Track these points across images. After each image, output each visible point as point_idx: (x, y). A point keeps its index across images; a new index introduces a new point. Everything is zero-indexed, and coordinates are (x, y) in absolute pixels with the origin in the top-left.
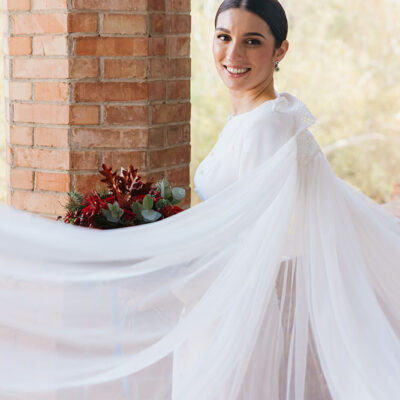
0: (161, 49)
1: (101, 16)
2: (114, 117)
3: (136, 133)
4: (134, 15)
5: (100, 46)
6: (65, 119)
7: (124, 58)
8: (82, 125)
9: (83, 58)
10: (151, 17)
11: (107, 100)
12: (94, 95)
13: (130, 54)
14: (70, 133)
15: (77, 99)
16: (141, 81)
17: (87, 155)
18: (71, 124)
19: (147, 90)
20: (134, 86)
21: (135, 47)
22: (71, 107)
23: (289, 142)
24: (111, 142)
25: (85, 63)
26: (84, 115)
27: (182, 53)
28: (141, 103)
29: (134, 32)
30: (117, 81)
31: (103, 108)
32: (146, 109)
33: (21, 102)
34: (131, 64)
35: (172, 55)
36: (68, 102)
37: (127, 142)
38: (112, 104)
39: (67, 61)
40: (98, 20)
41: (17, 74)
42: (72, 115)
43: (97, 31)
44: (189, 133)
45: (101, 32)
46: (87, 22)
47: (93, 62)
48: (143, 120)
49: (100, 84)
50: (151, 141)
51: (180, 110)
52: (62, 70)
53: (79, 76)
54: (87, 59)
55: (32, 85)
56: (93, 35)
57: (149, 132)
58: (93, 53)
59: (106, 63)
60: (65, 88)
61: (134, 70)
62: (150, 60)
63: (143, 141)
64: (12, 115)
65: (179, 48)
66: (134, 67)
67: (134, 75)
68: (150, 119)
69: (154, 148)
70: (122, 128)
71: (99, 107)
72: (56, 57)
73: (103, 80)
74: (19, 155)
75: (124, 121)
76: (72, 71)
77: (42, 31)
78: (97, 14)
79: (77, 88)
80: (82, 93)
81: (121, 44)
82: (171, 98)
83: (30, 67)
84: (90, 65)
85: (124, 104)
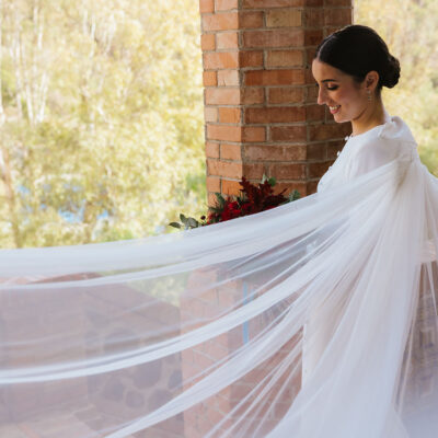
1: (266, 53)
2: (278, 135)
3: (296, 148)
4: (293, 51)
5: (265, 78)
6: (238, 136)
7: (284, 87)
8: (253, 142)
9: (252, 88)
10: (308, 51)
11: (272, 122)
12: (261, 118)
13: (290, 83)
14: (242, 149)
15: (247, 121)
16: (299, 105)
17: (256, 166)
18: (243, 141)
19: (305, 113)
20: (294, 110)
21: (294, 78)
22: (243, 128)
23: (390, 164)
24: (276, 156)
25: (253, 92)
26: (252, 135)
28: (300, 124)
29: (293, 64)
30: (280, 106)
31: (268, 128)
32: (304, 129)
33: (212, 124)
34: (291, 92)
36: (240, 124)
37: (289, 156)
38: (277, 125)
39: (239, 92)
40: (263, 56)
42: (243, 134)
43: (263, 65)
45: (266, 66)
46: (254, 58)
47: (259, 90)
48: (302, 137)
49: (265, 109)
50: (309, 155)
53: (248, 102)
54: (255, 88)
55: (218, 110)
56: (260, 68)
57: (308, 147)
59: (271, 92)
60: (238, 113)
61: (293, 96)
62: (308, 88)
63: (302, 155)
64: (206, 133)
66: (294, 93)
67: (294, 100)
68: (308, 137)
69: (313, 161)
70: (285, 145)
71: (265, 128)
72: (232, 87)
73: (269, 106)
75: (287, 139)
76: (243, 99)
77: (222, 67)
78: (262, 51)
79: (247, 111)
80: (251, 116)
81: (283, 75)
82: (330, 119)
83: (217, 94)
84: (257, 93)
85: (286, 125)
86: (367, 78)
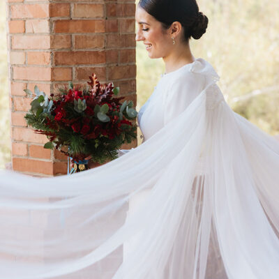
0: (115, 28)
1: (72, 5)
2: (82, 75)
4: (96, 5)
5: (72, 26)
6: (48, 77)
7: (88, 35)
8: (60, 81)
9: (60, 35)
10: (107, 5)
11: (77, 64)
12: (68, 60)
13: (93, 31)
14: (52, 87)
15: (57, 63)
16: (100, 50)
18: (52, 80)
19: (105, 56)
20: (96, 53)
21: (96, 27)
22: (52, 69)
25: (62, 38)
26: (61, 74)
27: (130, 30)
28: (101, 66)
29: (96, 15)
30: (84, 50)
31: (74, 69)
32: (104, 70)
33: (18, 66)
35: (122, 32)
36: (50, 66)
38: (80, 67)
39: (49, 37)
40: (70, 8)
41: (15, 47)
42: (53, 75)
43: (70, 15)
44: (135, 86)
45: (72, 16)
46: (62, 10)
47: (67, 37)
48: (102, 77)
49: (72, 53)
51: (129, 70)
52: (46, 43)
53: (57, 47)
54: (63, 35)
56: (67, 18)
58: (67, 31)
59: (76, 37)
60: (48, 56)
61: (95, 43)
62: (107, 35)
64: (12, 75)
65: (127, 27)
66: (96, 40)
67: (96, 45)
68: (107, 77)
71: (72, 68)
72: (41, 34)
73: (74, 50)
74: (17, 102)
76: (52, 44)
77: (31, 16)
78: (69, 4)
79: (56, 54)
80: (59, 59)
81: (86, 24)
82: (122, 62)
83: (23, 41)
84: (65, 40)
85: (89, 67)
86: (172, 27)
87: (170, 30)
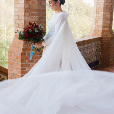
0: (41, 3)
2: (32, 15)
3: (36, 18)
5: (30, 2)
6: (24, 15)
8: (27, 16)
12: (29, 11)
13: (35, 4)
16: (37, 8)
17: (27, 21)
18: (25, 16)
19: (38, 10)
20: (36, 9)
21: (36, 2)
22: (25, 13)
24: (31, 19)
26: (27, 14)
27: (45, 4)
28: (37, 12)
30: (33, 8)
31: (30, 13)
32: (38, 13)
33: (17, 12)
34: (35, 5)
37: (34, 19)
38: (32, 12)
41: (16, 7)
44: (46, 18)
48: (37, 15)
49: (30, 9)
50: (38, 19)
51: (44, 14)
52: (23, 6)
55: (18, 9)
57: (38, 17)
58: (28, 3)
59: (31, 5)
60: (24, 9)
62: (38, 5)
63: (37, 19)
64: (15, 14)
65: (44, 3)
67: (35, 7)
68: (38, 15)
69: (39, 20)
70: (33, 17)
72: (22, 4)
74: (16, 21)
75: (34, 15)
76: (25, 6)
80: (27, 10)
81: (33, 2)
82: (42, 12)
83: (18, 6)
84: (28, 5)
85: (34, 12)
86: (57, 2)
87: (57, 3)
